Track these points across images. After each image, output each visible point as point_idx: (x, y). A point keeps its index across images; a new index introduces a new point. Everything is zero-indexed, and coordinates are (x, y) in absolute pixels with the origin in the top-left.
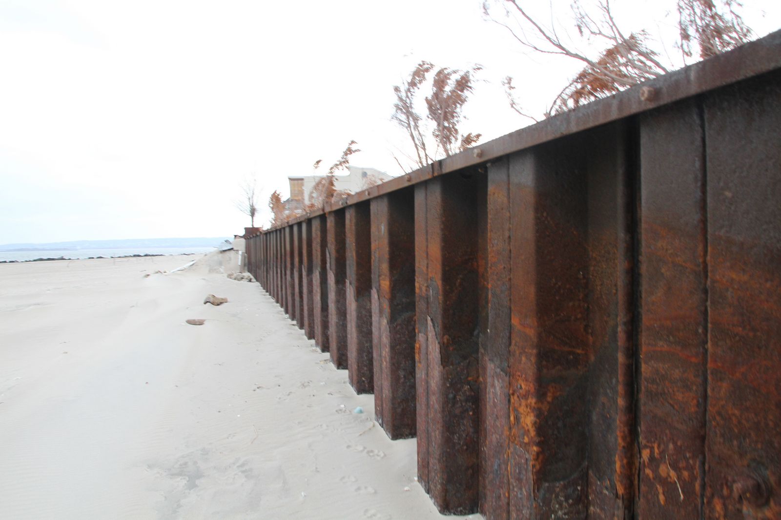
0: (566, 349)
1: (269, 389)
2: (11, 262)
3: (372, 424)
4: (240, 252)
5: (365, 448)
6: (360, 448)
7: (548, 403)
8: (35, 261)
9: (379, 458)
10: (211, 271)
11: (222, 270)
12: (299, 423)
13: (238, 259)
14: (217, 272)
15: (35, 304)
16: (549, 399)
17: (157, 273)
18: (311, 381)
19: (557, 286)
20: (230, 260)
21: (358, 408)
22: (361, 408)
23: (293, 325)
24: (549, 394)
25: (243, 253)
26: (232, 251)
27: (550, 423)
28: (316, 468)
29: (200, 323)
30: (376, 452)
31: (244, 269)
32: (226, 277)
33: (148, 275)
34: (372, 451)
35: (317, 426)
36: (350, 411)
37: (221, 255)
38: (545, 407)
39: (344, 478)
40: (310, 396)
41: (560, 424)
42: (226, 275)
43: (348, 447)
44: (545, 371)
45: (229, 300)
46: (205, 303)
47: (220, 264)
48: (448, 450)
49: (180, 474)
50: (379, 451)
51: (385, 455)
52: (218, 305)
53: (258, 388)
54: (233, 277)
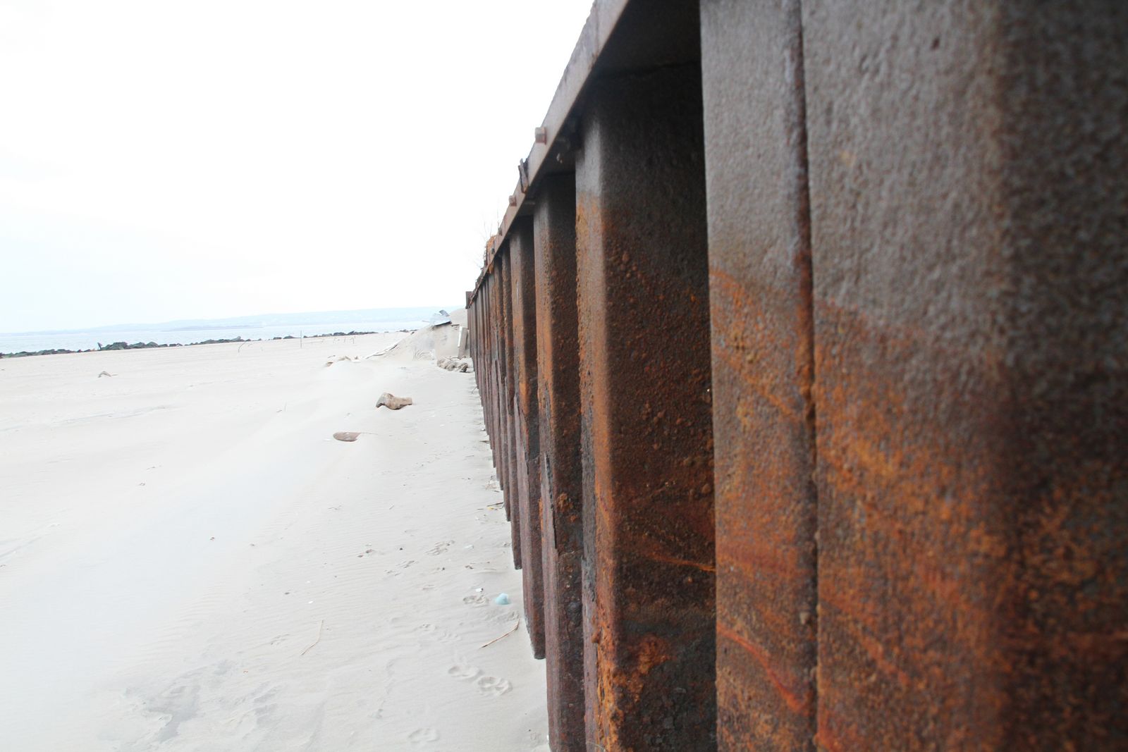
0: (679, 561)
1: (383, 554)
2: (171, 345)
3: (514, 624)
4: (461, 328)
5: (480, 673)
6: (472, 673)
7: (642, 676)
8: (202, 343)
9: (497, 694)
10: (418, 355)
11: (432, 355)
12: (395, 620)
13: (456, 337)
14: (426, 357)
15: (159, 408)
16: (643, 669)
17: (343, 359)
18: (453, 542)
19: (655, 419)
20: (446, 339)
21: (502, 596)
22: (507, 596)
23: (485, 442)
24: (643, 659)
25: (463, 329)
26: (449, 327)
27: (646, 719)
28: (380, 710)
29: (352, 439)
30: (497, 681)
31: (465, 353)
32: (436, 365)
33: (331, 363)
34: (491, 680)
35: (421, 627)
36: (488, 600)
37: (432, 332)
38: (635, 686)
39: (417, 732)
40: (438, 569)
41: (667, 724)
42: (436, 361)
43: (454, 669)
44: (633, 607)
45: (413, 402)
46: (378, 406)
47: (431, 345)
48: (571, 705)
49: (162, 710)
50: (502, 680)
51: (511, 689)
52: (397, 409)
53: (367, 552)
54: (443, 364)
